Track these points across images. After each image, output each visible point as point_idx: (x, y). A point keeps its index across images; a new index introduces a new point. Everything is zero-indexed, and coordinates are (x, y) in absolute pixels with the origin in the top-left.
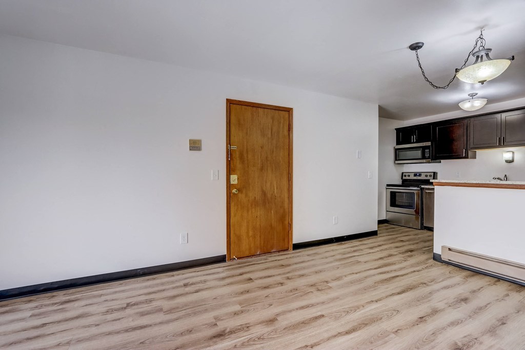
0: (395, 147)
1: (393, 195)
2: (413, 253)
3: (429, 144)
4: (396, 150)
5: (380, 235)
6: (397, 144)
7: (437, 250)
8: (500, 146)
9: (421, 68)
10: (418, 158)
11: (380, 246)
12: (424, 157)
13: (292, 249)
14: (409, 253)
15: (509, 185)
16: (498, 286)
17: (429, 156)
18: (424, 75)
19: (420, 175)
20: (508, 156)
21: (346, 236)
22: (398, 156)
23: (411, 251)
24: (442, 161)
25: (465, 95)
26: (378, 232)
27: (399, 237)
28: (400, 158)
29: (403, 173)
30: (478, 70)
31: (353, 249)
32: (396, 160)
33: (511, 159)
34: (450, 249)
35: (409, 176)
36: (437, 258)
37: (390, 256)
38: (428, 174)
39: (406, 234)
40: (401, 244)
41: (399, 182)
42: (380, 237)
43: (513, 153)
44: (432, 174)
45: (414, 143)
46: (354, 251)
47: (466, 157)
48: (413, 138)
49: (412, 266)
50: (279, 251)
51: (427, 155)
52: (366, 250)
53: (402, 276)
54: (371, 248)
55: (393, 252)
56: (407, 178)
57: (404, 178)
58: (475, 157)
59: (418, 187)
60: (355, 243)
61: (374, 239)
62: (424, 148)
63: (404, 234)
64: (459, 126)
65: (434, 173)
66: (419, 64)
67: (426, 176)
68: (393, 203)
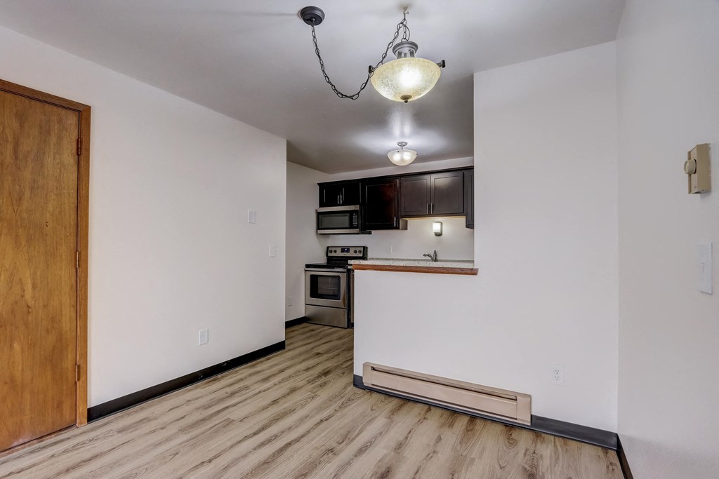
0: (317, 210)
1: (314, 280)
2: (329, 376)
3: (357, 207)
4: (319, 214)
5: (290, 347)
6: (320, 206)
7: (358, 370)
8: (429, 215)
9: (319, 57)
10: (345, 226)
11: (282, 371)
12: (351, 227)
13: (85, 420)
14: (323, 379)
15: (439, 268)
16: (429, 421)
17: (357, 225)
18: (323, 71)
19: (348, 251)
20: (436, 227)
21: (227, 362)
22: (322, 222)
23: (326, 373)
24: (373, 231)
25: (393, 144)
26: (286, 343)
27: (316, 347)
28: (323, 227)
29: (328, 248)
30: (400, 71)
31: (229, 390)
32: (318, 228)
33: (440, 232)
34: (373, 369)
35: (335, 252)
36: (358, 382)
37: (293, 390)
38: (358, 249)
39: (328, 339)
40: (317, 360)
41: (323, 261)
42: (289, 350)
43: (442, 223)
44: (362, 249)
45: (339, 205)
46: (233, 394)
47: (398, 228)
48: (340, 198)
49: (320, 409)
50: (41, 438)
51: (355, 223)
52: (256, 386)
53: (297, 440)
54: (266, 379)
55: (298, 381)
56: (333, 254)
57: (330, 254)
58: (405, 228)
59: (344, 267)
60: (243, 371)
61: (277, 358)
62: (351, 212)
63: (323, 341)
64: (391, 186)
65: (364, 247)
66: (317, 49)
67: (355, 252)
68: (315, 291)
